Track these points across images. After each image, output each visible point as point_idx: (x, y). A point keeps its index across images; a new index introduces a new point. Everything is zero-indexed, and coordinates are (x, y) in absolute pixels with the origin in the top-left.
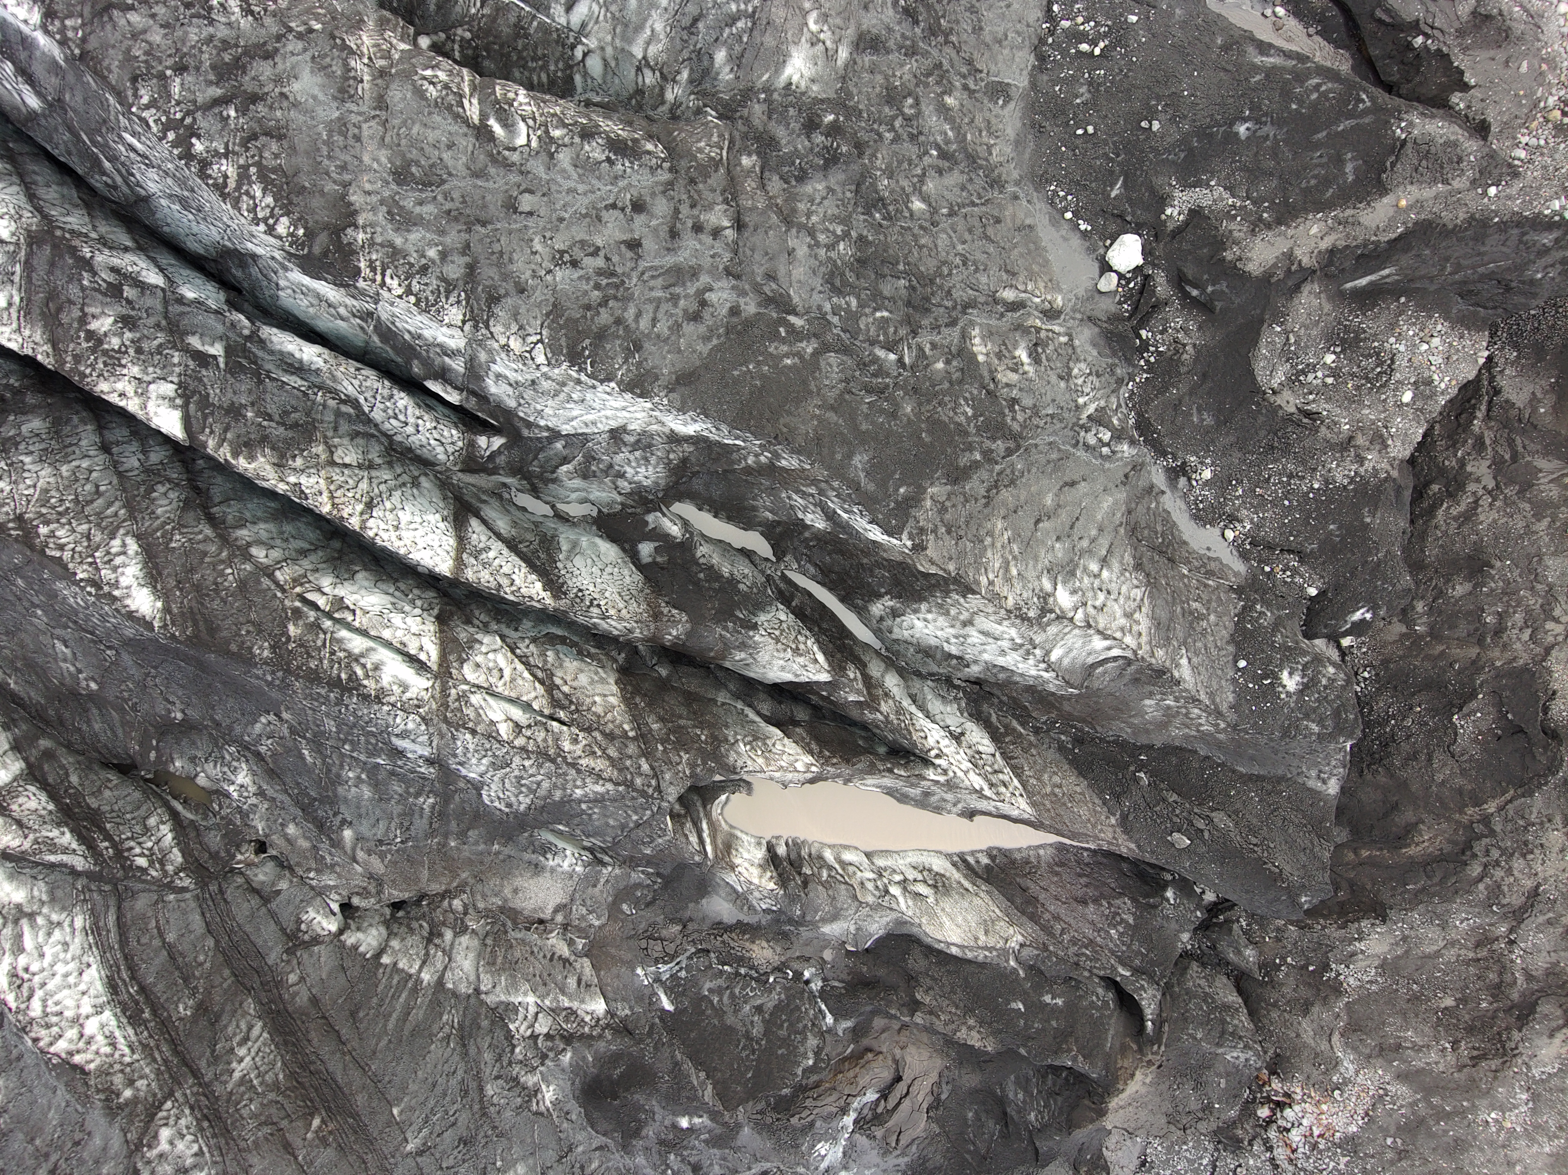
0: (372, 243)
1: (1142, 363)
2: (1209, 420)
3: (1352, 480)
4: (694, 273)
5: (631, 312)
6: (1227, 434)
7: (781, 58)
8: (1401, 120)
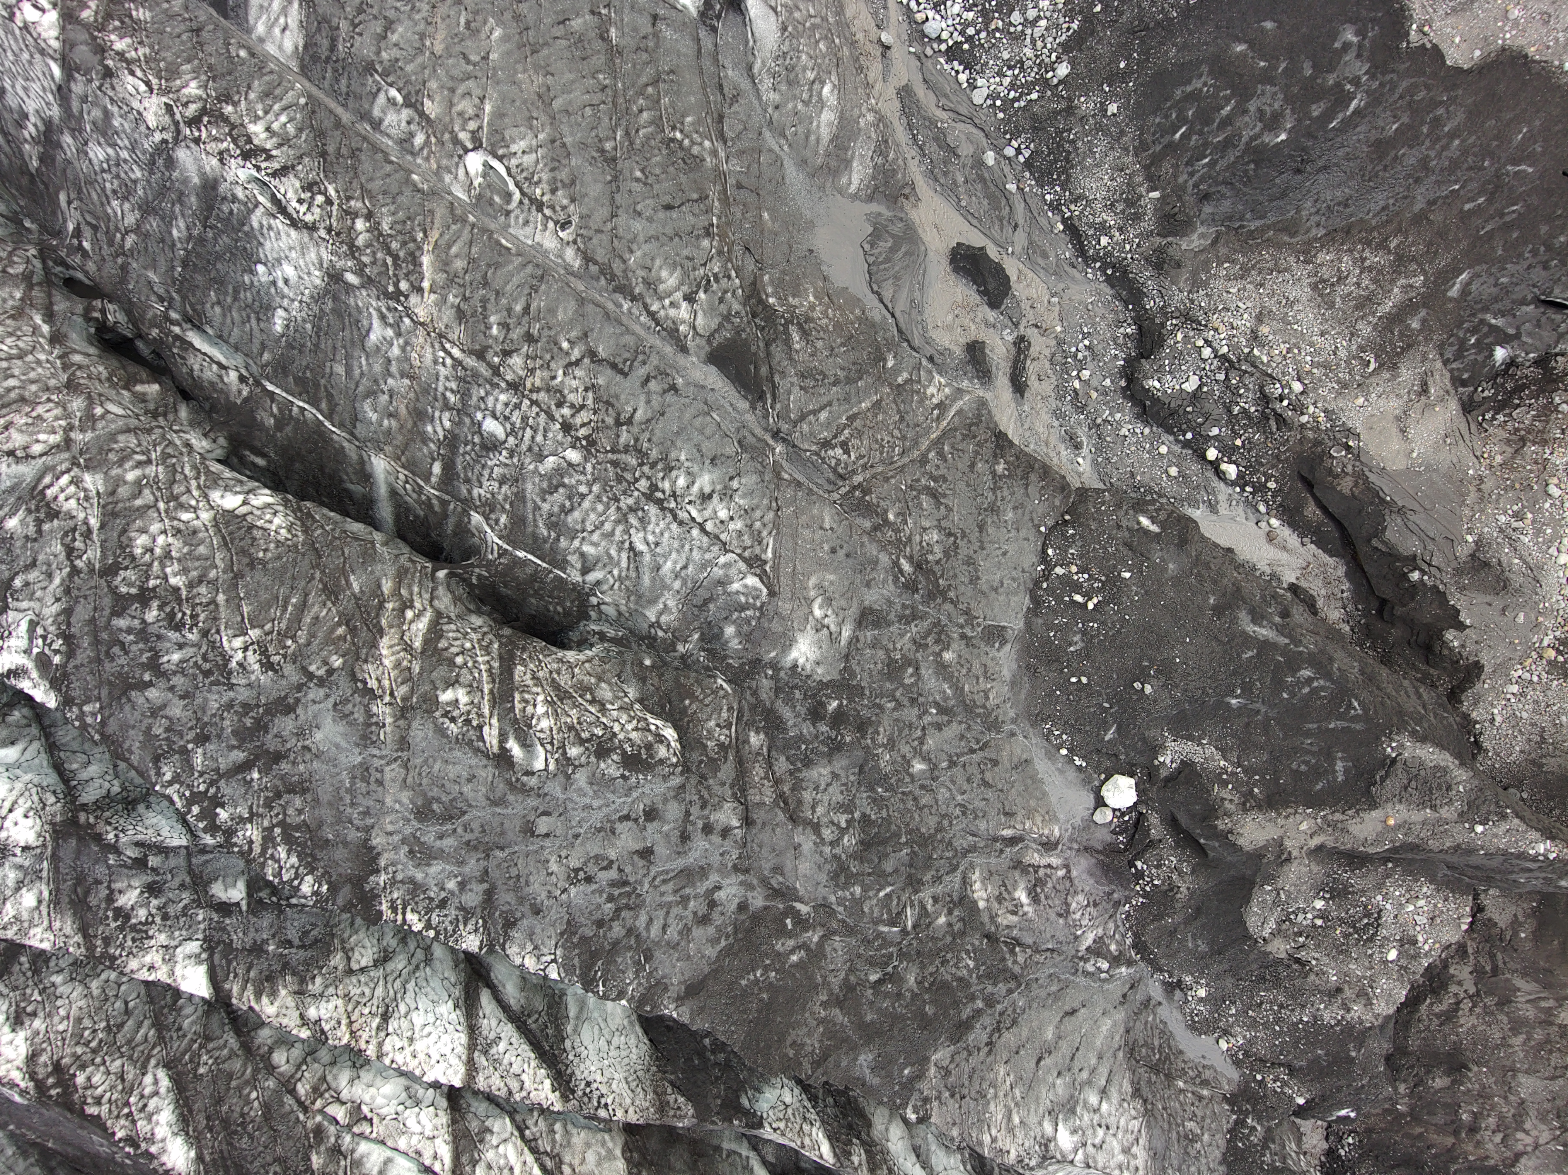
0: (393, 882)
1: (1138, 888)
2: (1203, 947)
3: (1339, 1023)
4: (703, 872)
5: (643, 918)
6: (1220, 962)
7: (788, 643)
8: (1392, 740)
